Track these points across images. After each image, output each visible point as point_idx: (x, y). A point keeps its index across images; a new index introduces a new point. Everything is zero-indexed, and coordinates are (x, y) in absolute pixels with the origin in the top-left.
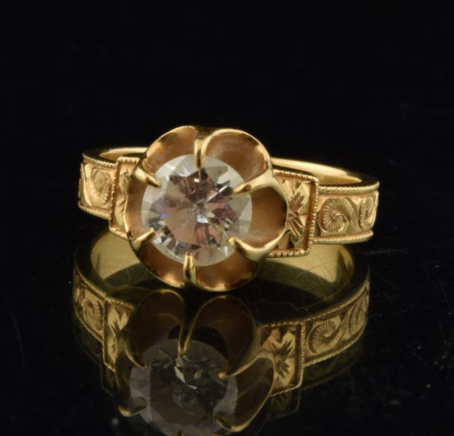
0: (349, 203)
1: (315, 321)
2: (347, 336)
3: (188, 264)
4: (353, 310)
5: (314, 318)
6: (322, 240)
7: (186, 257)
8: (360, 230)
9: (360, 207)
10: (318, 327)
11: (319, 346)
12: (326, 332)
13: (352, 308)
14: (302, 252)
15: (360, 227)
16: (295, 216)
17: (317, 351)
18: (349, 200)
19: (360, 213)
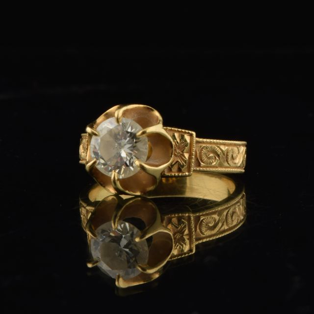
0: (218, 149)
1: (201, 215)
2: (226, 227)
3: (114, 177)
4: (228, 211)
5: (201, 214)
6: (201, 169)
7: (113, 173)
8: (228, 165)
9: (227, 153)
10: (204, 219)
11: (206, 231)
12: (210, 223)
13: (227, 211)
14: (187, 174)
15: (228, 163)
16: (181, 153)
17: (205, 234)
18: (218, 147)
19: (227, 155)
